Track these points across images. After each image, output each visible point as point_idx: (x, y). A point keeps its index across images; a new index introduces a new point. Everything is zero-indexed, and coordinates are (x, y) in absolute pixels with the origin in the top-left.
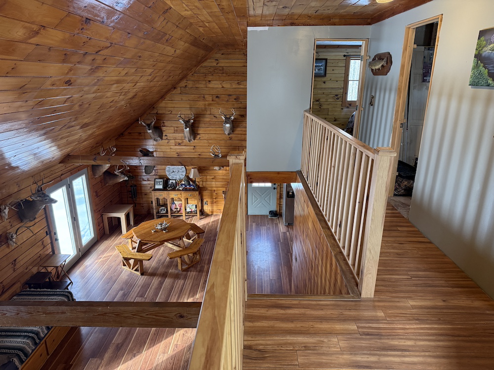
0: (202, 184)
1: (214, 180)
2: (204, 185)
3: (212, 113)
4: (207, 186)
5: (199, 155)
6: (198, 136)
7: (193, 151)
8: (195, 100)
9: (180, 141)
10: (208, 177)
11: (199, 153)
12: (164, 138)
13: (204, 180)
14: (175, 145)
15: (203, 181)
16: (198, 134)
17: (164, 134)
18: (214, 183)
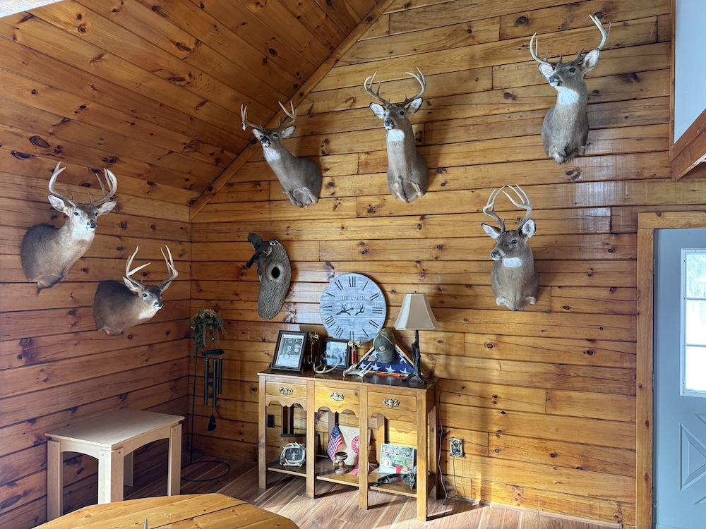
0: (447, 367)
1: (495, 353)
2: (453, 369)
3: (497, 84)
4: (465, 375)
5: (440, 247)
6: (441, 178)
7: (417, 234)
8: (437, 46)
9: (374, 201)
10: (470, 338)
11: (440, 242)
12: (325, 193)
13: (454, 351)
14: (358, 217)
15: (448, 355)
16: (441, 170)
17: (326, 181)
18: (494, 364)
